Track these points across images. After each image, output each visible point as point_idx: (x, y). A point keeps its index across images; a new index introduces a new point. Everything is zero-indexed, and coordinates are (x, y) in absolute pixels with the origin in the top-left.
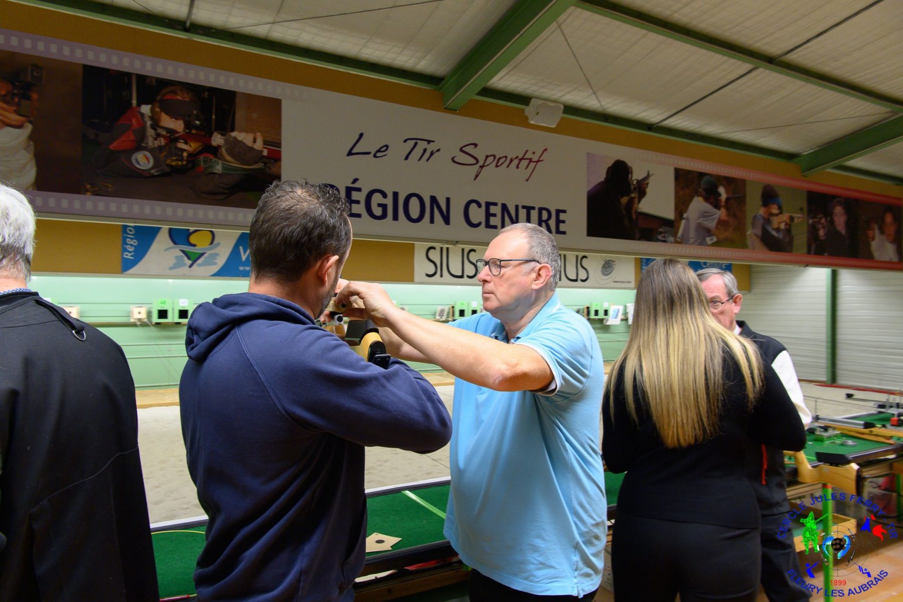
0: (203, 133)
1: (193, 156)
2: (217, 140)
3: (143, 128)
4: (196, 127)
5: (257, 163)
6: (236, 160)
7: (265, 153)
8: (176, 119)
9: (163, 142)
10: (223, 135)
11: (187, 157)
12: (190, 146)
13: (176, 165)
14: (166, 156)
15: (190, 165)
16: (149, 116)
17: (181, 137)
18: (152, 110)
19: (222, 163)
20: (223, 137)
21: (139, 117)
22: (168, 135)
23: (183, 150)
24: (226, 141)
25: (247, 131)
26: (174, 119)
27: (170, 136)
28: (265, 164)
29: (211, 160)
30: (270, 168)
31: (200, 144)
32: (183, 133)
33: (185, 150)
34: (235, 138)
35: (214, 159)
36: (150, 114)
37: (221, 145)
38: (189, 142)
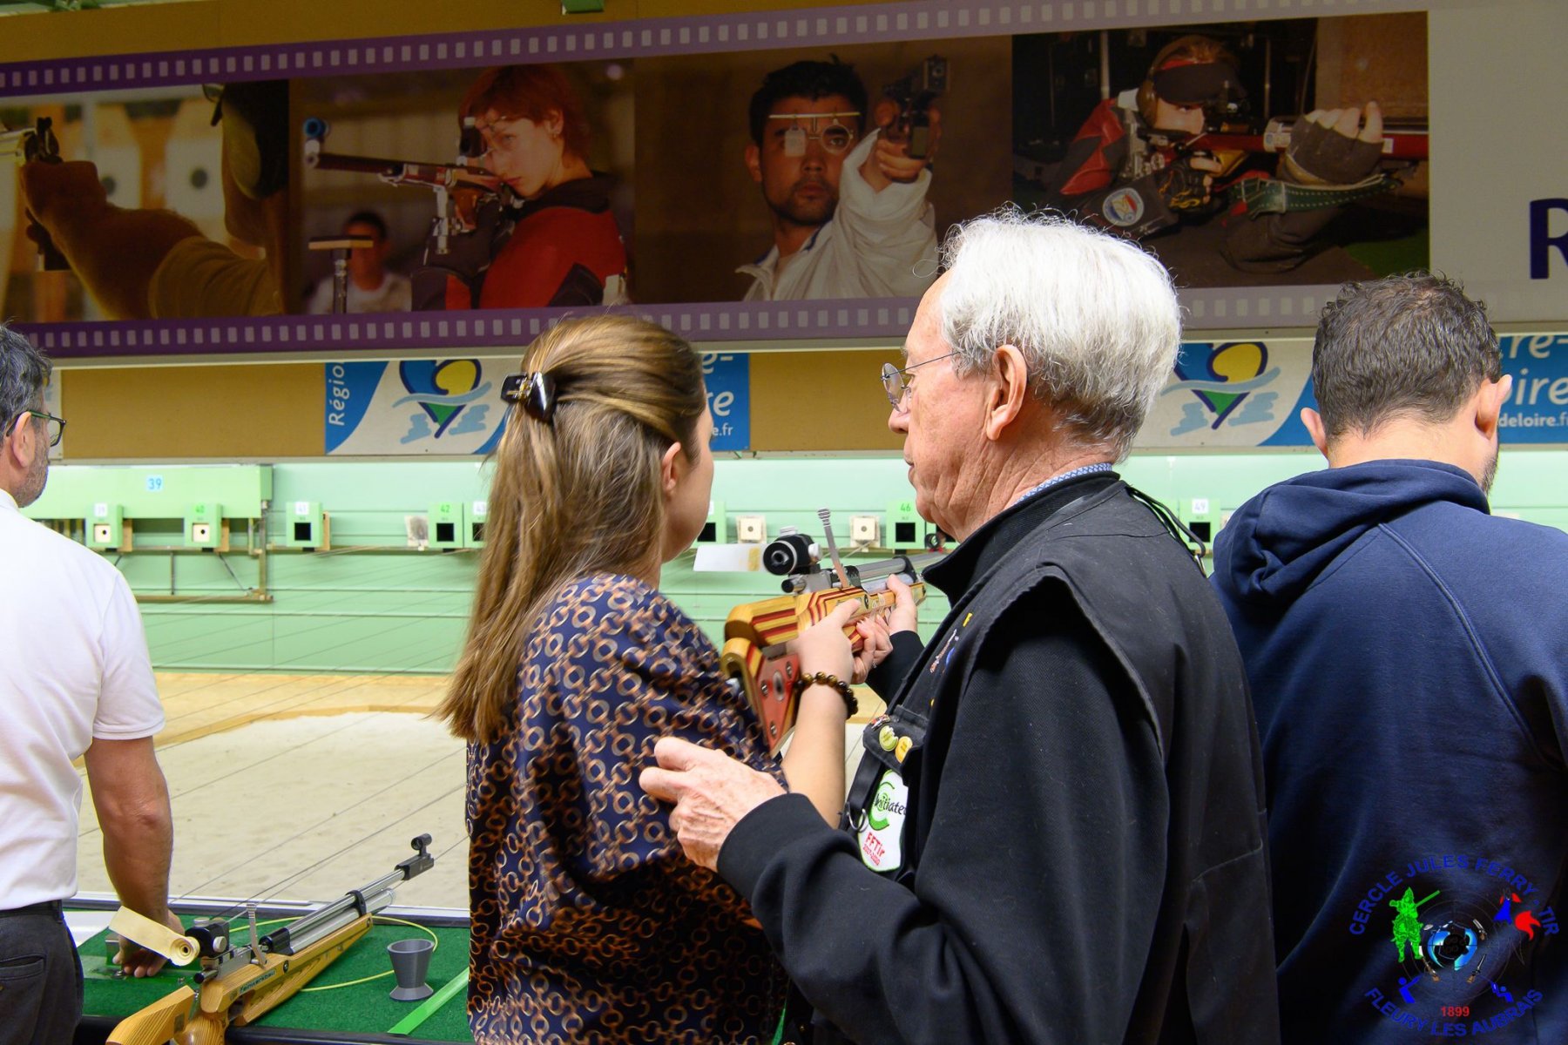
0: (1246, 127)
1: (1224, 182)
2: (1276, 136)
3: (1124, 140)
4: (1231, 118)
5: (1368, 174)
6: (1320, 177)
7: (1388, 147)
8: (1188, 108)
9: (1161, 161)
10: (1287, 123)
11: (1212, 186)
12: (1218, 160)
13: (1189, 208)
14: (1168, 191)
15: (1217, 203)
16: (1134, 113)
17: (1198, 146)
18: (1139, 99)
19: (1287, 187)
20: (1289, 129)
21: (1116, 118)
22: (1173, 145)
23: (1202, 173)
24: (1296, 138)
25: (1343, 105)
26: (1183, 110)
27: (1176, 148)
28: (1389, 173)
29: (1263, 183)
30: (1402, 183)
31: (1240, 152)
32: (1203, 134)
33: (1207, 172)
34: (1316, 124)
35: (1269, 182)
36: (1136, 109)
37: (1286, 146)
38: (1214, 152)
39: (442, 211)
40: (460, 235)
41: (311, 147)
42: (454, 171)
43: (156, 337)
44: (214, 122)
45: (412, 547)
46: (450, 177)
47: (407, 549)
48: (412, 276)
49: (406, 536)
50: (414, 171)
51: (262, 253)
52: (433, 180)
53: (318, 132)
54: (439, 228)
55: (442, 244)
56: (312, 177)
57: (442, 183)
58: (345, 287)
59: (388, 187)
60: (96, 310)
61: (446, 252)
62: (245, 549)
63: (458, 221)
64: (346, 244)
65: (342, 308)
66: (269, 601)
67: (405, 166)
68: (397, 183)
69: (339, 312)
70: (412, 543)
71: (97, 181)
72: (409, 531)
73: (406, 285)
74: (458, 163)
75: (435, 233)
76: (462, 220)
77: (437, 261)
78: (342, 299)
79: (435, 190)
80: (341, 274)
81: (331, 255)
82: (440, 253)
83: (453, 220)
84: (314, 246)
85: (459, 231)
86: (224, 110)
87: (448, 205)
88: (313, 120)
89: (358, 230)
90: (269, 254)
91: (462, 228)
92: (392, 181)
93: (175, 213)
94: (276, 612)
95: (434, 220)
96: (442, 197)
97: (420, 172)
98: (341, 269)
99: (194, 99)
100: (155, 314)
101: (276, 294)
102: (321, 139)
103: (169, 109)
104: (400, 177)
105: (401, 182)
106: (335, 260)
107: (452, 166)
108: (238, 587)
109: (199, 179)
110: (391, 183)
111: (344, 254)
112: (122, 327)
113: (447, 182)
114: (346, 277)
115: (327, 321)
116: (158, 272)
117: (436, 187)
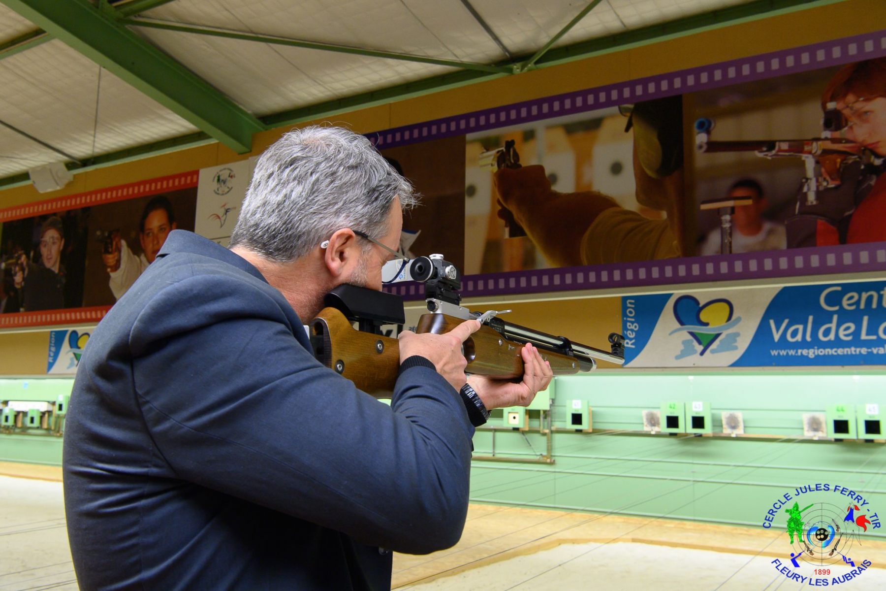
39: (810, 173)
40: (827, 190)
41: (701, 138)
42: (820, 143)
43: (586, 277)
44: (627, 130)
45: (646, 431)
46: (816, 147)
47: (644, 433)
48: (786, 223)
49: (643, 424)
50: (785, 146)
51: (664, 215)
52: (802, 151)
53: (705, 127)
54: (808, 185)
55: (812, 198)
56: (701, 159)
57: (810, 153)
58: (731, 235)
59: (763, 161)
60: (544, 262)
61: (815, 203)
62: (539, 429)
63: (825, 179)
64: (730, 203)
65: (728, 249)
66: (552, 463)
67: (777, 144)
68: (770, 156)
69: (726, 253)
70: (647, 429)
71: (545, 177)
72: (645, 421)
73: (781, 230)
74: (823, 136)
75: (805, 189)
76: (828, 178)
77: (807, 211)
78: (728, 244)
79: (803, 158)
80: (727, 225)
81: (719, 212)
82: (809, 204)
83: (820, 179)
84: (704, 207)
85: (825, 186)
86: (634, 121)
87: (815, 169)
88: (702, 120)
89: (739, 193)
90: (670, 215)
91: (828, 184)
92: (767, 155)
93: (599, 193)
94: (557, 470)
95: (804, 180)
96: (810, 163)
97: (790, 146)
98: (726, 222)
99: (612, 116)
100: (585, 262)
101: (675, 243)
102: (708, 132)
103: (595, 124)
104: (774, 152)
105: (774, 155)
106: (722, 216)
107: (817, 139)
108: (534, 454)
109: (616, 168)
110: (765, 157)
111: (729, 211)
112: (562, 272)
113: (813, 152)
114: (731, 227)
115: (716, 260)
116: (588, 233)
117: (804, 157)
